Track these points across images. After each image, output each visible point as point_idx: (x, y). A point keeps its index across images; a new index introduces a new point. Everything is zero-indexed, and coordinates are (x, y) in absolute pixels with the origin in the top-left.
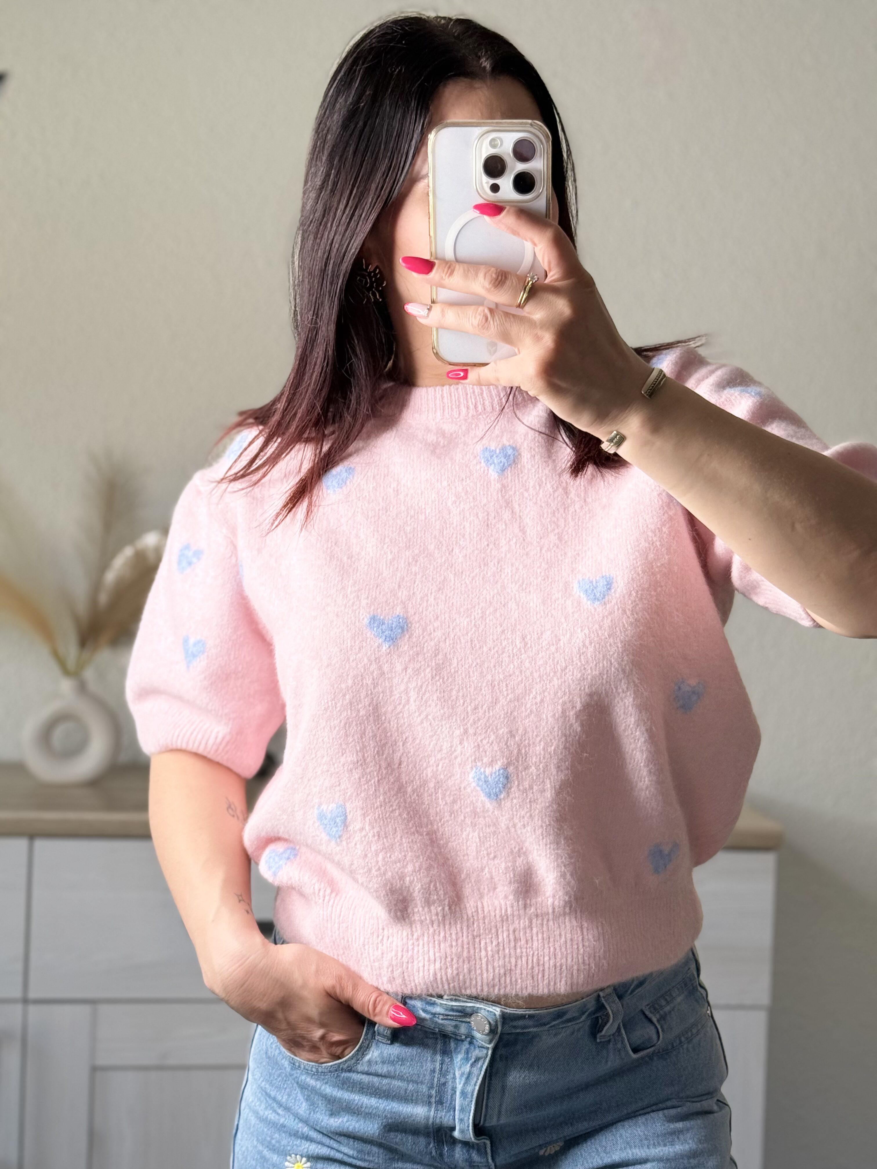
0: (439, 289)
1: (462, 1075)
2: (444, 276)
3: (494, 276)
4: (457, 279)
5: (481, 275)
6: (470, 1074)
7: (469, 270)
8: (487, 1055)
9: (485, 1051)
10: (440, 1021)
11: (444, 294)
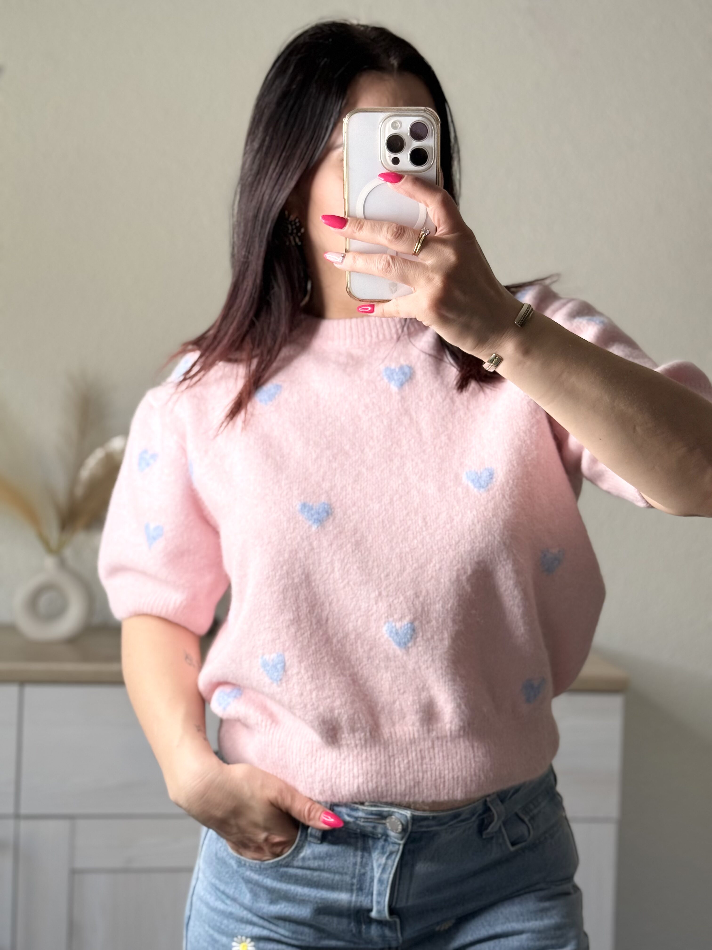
0: (351, 240)
1: (379, 866)
2: (355, 229)
3: (395, 230)
4: (365, 233)
5: (385, 229)
6: (385, 864)
7: (375, 225)
8: (399, 849)
9: (397, 847)
10: (362, 824)
11: (355, 245)
